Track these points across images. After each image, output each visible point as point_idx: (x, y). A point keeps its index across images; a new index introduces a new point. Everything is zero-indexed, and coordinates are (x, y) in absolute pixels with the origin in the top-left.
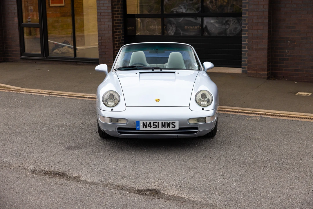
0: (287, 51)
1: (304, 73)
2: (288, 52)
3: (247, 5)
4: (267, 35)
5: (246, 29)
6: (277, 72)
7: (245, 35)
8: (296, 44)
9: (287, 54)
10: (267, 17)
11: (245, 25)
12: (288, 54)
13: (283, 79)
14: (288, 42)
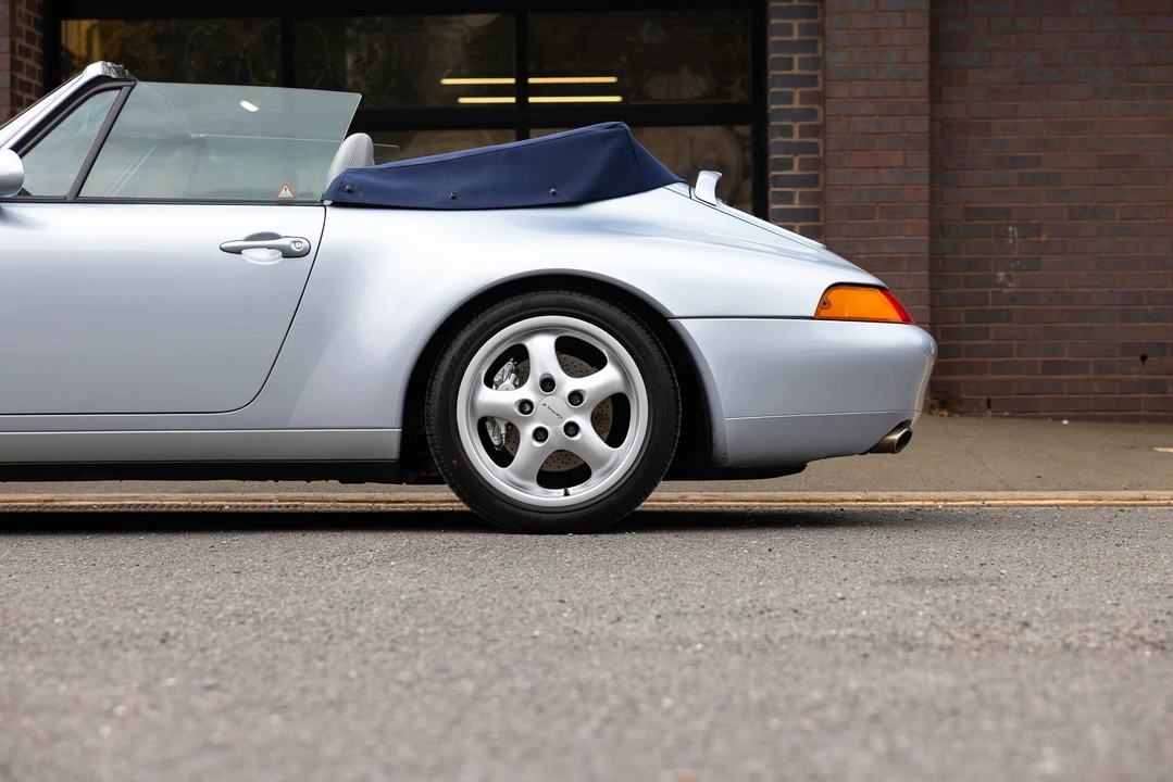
0: (1002, 275)
1: (1091, 376)
2: (1009, 278)
3: (796, 58)
4: (925, 193)
5: (795, 171)
6: (959, 377)
7: (791, 202)
8: (1044, 238)
9: (1006, 291)
10: (923, 103)
11: (787, 152)
12: (1012, 288)
13: (990, 413)
14: (1006, 230)
